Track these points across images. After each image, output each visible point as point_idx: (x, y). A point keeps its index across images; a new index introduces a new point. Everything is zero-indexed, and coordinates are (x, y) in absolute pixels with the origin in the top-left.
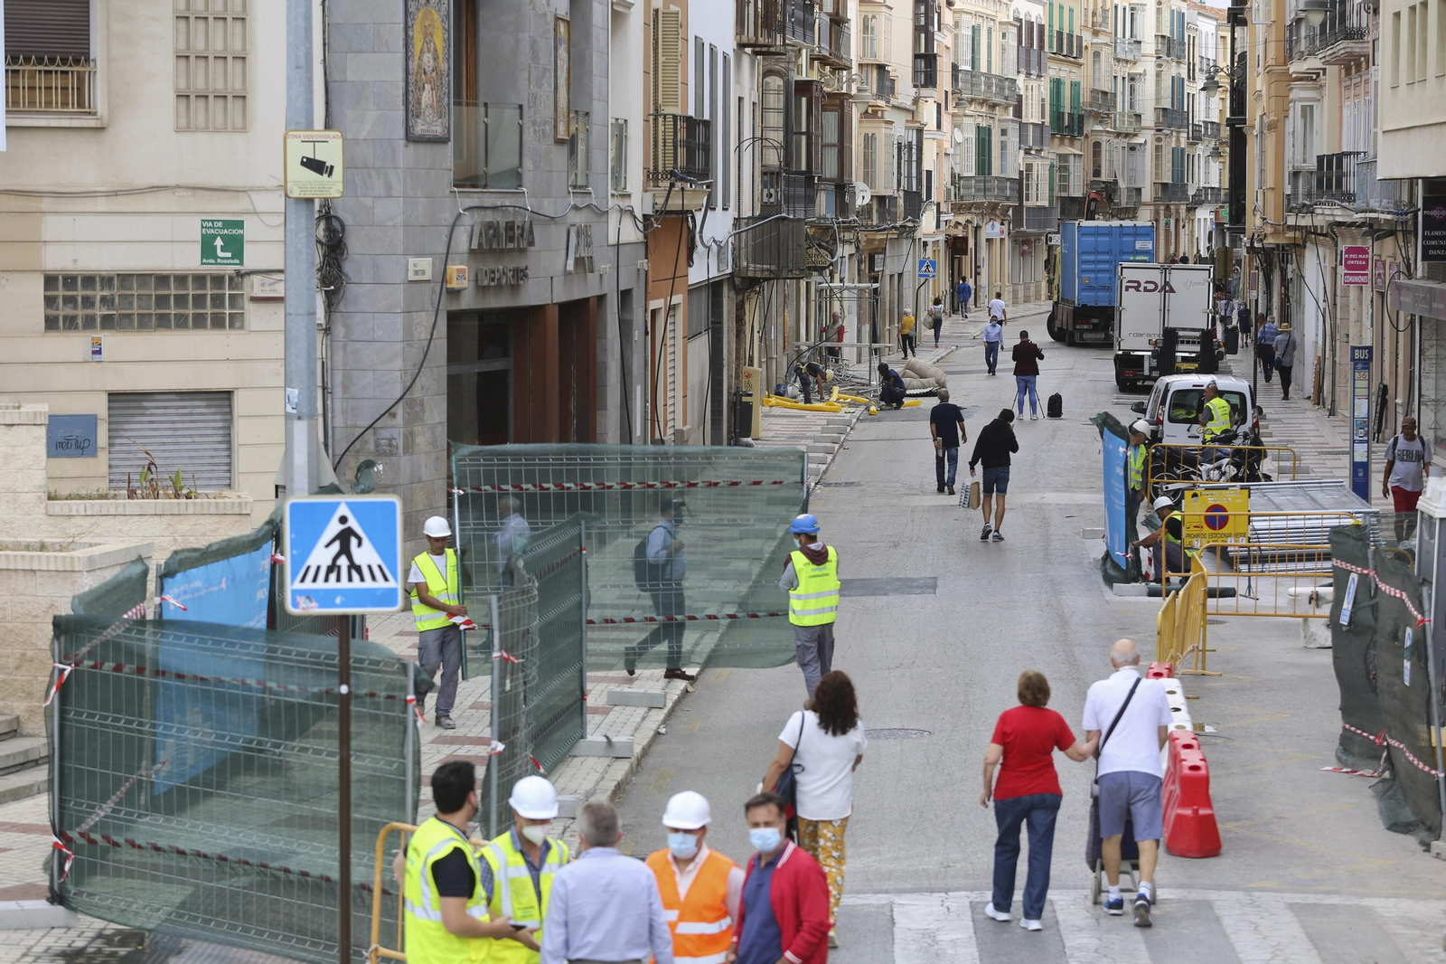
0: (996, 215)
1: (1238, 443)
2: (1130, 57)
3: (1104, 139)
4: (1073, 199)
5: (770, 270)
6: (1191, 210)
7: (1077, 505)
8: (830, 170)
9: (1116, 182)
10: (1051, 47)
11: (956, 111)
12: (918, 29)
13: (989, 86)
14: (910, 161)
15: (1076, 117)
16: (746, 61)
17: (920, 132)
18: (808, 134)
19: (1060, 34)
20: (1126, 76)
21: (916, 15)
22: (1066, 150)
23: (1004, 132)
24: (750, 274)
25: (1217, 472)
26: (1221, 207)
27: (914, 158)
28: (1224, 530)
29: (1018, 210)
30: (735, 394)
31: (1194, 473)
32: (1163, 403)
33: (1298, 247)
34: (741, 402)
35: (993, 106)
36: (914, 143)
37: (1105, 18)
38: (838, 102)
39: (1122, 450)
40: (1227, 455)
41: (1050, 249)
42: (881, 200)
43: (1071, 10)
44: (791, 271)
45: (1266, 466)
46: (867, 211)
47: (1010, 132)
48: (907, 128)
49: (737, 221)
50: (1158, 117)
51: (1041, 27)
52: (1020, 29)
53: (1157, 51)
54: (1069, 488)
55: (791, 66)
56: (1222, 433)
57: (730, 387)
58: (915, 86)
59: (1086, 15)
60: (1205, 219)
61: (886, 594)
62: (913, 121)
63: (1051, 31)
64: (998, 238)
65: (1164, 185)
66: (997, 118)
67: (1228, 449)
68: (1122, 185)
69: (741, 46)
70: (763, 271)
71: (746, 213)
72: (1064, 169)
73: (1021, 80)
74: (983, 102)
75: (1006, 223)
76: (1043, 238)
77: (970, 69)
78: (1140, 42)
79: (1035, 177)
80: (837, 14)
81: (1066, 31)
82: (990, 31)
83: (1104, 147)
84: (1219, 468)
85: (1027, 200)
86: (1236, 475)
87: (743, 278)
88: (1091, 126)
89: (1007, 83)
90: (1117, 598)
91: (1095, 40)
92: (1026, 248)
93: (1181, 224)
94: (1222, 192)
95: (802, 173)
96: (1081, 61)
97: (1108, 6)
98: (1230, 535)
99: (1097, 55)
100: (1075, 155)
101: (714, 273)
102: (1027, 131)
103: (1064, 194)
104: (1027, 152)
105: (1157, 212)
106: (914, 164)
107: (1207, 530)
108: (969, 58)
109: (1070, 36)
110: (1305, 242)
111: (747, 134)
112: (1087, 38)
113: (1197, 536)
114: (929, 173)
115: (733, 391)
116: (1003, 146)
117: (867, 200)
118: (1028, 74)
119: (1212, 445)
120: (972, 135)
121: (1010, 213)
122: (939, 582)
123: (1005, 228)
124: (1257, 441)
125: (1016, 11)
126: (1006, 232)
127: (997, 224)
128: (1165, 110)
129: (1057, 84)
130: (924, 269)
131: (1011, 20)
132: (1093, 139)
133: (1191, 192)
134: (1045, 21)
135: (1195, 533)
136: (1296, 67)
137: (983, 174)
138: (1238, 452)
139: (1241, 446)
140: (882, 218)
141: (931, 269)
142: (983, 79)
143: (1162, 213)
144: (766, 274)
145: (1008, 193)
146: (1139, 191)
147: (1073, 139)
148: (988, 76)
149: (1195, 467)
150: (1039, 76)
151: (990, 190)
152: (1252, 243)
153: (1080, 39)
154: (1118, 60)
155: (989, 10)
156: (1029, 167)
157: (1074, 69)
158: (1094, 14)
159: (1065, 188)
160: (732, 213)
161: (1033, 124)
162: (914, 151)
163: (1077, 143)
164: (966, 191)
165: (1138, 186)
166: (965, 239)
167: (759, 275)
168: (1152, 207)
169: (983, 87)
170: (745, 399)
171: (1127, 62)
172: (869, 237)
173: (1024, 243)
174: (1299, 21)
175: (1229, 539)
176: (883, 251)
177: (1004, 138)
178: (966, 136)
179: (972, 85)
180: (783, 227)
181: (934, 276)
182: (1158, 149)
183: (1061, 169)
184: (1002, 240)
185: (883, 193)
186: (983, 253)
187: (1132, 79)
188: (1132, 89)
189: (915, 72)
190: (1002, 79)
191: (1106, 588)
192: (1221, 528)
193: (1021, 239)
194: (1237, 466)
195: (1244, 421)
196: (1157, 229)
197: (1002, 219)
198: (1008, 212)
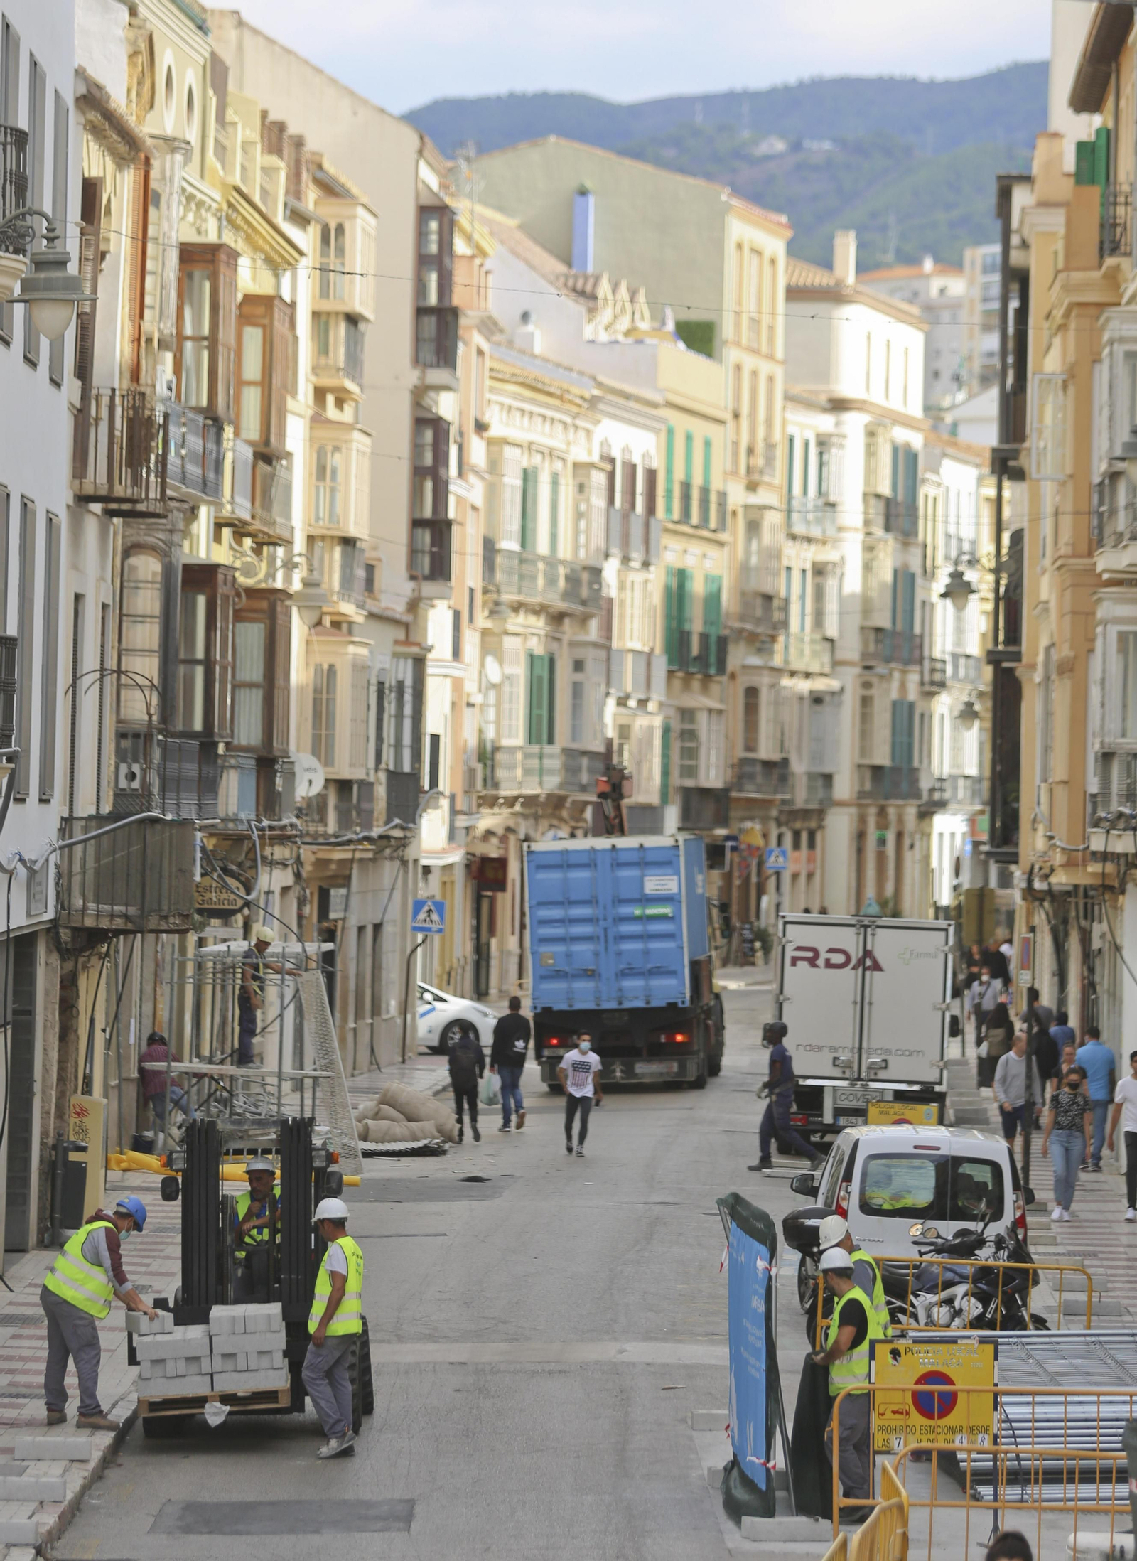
0: (561, 819)
1: (985, 1255)
2: (816, 532)
3: (764, 681)
4: (705, 792)
5: (125, 916)
6: (926, 814)
7: (686, 1367)
8: (248, 731)
9: (785, 762)
10: (669, 510)
11: (488, 624)
12: (419, 473)
13: (551, 581)
14: (399, 716)
15: (713, 640)
16: (91, 527)
17: (419, 663)
18: (208, 663)
19: (686, 487)
20: (808, 566)
21: (417, 448)
22: (696, 700)
23: (578, 666)
24: (89, 922)
25: (945, 1309)
27: (408, 710)
28: (950, 1420)
30: (54, 1147)
31: (903, 1311)
32: (848, 1177)
33: (1111, 890)
34: (66, 1161)
35: (560, 618)
36: (409, 682)
37: (770, 460)
38: (264, 605)
39: (761, 1264)
40: (964, 1279)
42: (344, 786)
43: (707, 444)
44: (166, 917)
45: (1040, 1299)
46: (316, 808)
47: (589, 665)
48: (396, 655)
49: (67, 822)
50: (865, 642)
51: (651, 475)
52: (611, 476)
53: (867, 523)
54: (674, 1333)
55: (176, 538)
56: (957, 1235)
57: (44, 1134)
58: (413, 578)
59: (735, 454)
60: (953, 835)
61: (317, 1531)
62: (407, 642)
63: (669, 480)
65: (877, 770)
66: (566, 638)
67: (967, 1266)
68: (799, 767)
69: (83, 499)
70: (112, 916)
71: (85, 807)
72: (689, 735)
73: (611, 570)
74: (538, 610)
75: (579, 833)
77: (514, 546)
78: (833, 505)
79: (635, 750)
80: (267, 442)
81: (697, 481)
82: (555, 482)
83: (765, 697)
84: (949, 1301)
86: (980, 1317)
87: (76, 930)
88: (738, 656)
89: (584, 576)
90: (748, 1546)
91: (754, 499)
93: (907, 842)
95: (192, 735)
96: (723, 536)
97: (777, 436)
98: (959, 1430)
99: (753, 527)
100: (710, 711)
101: (19, 920)
102: (622, 664)
103: (689, 783)
104: (622, 702)
105: (862, 819)
106: (407, 724)
107: (916, 1419)
108: (516, 527)
109: (705, 491)
110: (1123, 883)
111: (90, 660)
112: (737, 496)
113: (898, 1430)
114: (435, 739)
115: (50, 1141)
116: (577, 690)
117: (317, 788)
118: (626, 560)
119: (937, 1258)
120: (520, 671)
121: (588, 814)
122: (418, 1509)
124: (1020, 1253)
125: (605, 443)
128: (878, 630)
129: (678, 578)
130: (422, 916)
131: (595, 458)
132: (743, 681)
133: (925, 784)
134: (657, 463)
135: (894, 1424)
136: (1109, 561)
137: (539, 741)
138: (985, 1273)
139: (991, 1262)
140: (345, 820)
141: (435, 917)
142: (541, 566)
143: (871, 819)
144: (119, 923)
145: (585, 778)
146: (828, 778)
147: (707, 678)
148: (552, 562)
149: (903, 1297)
150: (646, 564)
151: (551, 771)
152: (1030, 881)
153: (723, 496)
154: (793, 537)
155: (553, 438)
156: (624, 731)
157: (713, 551)
158: (750, 451)
159: (690, 771)
160: (58, 808)
161: (632, 651)
162: (408, 697)
163: (715, 688)
165: (827, 770)
166: (502, 863)
167: (104, 924)
168: (853, 810)
169: (541, 582)
170: (74, 1156)
171: (809, 540)
172: (321, 855)
174: (1114, 476)
175: (958, 1438)
176: (346, 881)
177: (579, 677)
178: (509, 670)
179: (522, 577)
180: (152, 836)
181: (440, 931)
182: (866, 702)
183: (684, 735)
185: (346, 774)
187: (820, 572)
188: (819, 592)
189: (413, 552)
190: (576, 568)
191: (729, 1525)
192: (943, 1414)
194: (984, 1299)
195: (998, 1215)
196: (860, 851)
197: (573, 824)
198: (583, 811)
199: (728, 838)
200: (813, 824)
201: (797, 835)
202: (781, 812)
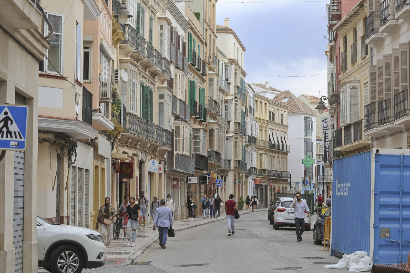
0: (156, 155)
2: (225, 90)
3: (215, 127)
4: (202, 157)
6: (247, 177)
9: (220, 153)
10: (189, 59)
13: (151, 55)
15: (203, 108)
19: (194, 54)
20: (223, 100)
22: (198, 127)
23: (161, 97)
26: (257, 177)
29: (171, 154)
35: (154, 75)
41: (189, 186)
43: (199, 47)
47: (166, 96)
50: (235, 127)
51: (184, 44)
52: (171, 31)
53: (235, 93)
59: (206, 55)
60: (251, 182)
63: (189, 49)
64: (158, 172)
65: (239, 161)
66: (157, 84)
68: (223, 157)
74: (146, 67)
75: (162, 162)
76: (185, 179)
78: (229, 84)
79: (181, 135)
81: (197, 54)
83: (216, 131)
85: (176, 150)
88: (209, 118)
89: (163, 62)
92: (175, 183)
93: (244, 183)
94: (257, 170)
96: (204, 77)
99: (211, 80)
100: (203, 129)
102: (177, 103)
103: (197, 152)
104: (177, 118)
105: (235, 175)
109: (199, 58)
118: (177, 68)
121: (165, 156)
123: (162, 165)
126: (163, 169)
127: (157, 162)
128: (239, 123)
129: (192, 84)
132: (210, 127)
134: (186, 40)
137: (146, 118)
143: (237, 176)
145: (165, 140)
146: (229, 161)
147: (200, 122)
148: (150, 46)
151: (151, 133)
153: (204, 64)
154: (220, 89)
156: (178, 128)
157: (201, 82)
158: (210, 57)
159: (196, 149)
161: (180, 100)
164: (131, 126)
165: (229, 159)
166: (130, 165)
168: (233, 172)
169: (146, 52)
171: (224, 92)
173: (174, 179)
177: (161, 101)
179: (138, 45)
182: (236, 143)
183: (195, 138)
184: (160, 174)
186: (146, 182)
187: (226, 102)
188: (226, 107)
190: (160, 57)
193: (172, 177)
196: (235, 184)
197: (160, 159)
198: (164, 155)
199: (207, 174)
200: (225, 175)
201: (222, 178)
202: (218, 170)
